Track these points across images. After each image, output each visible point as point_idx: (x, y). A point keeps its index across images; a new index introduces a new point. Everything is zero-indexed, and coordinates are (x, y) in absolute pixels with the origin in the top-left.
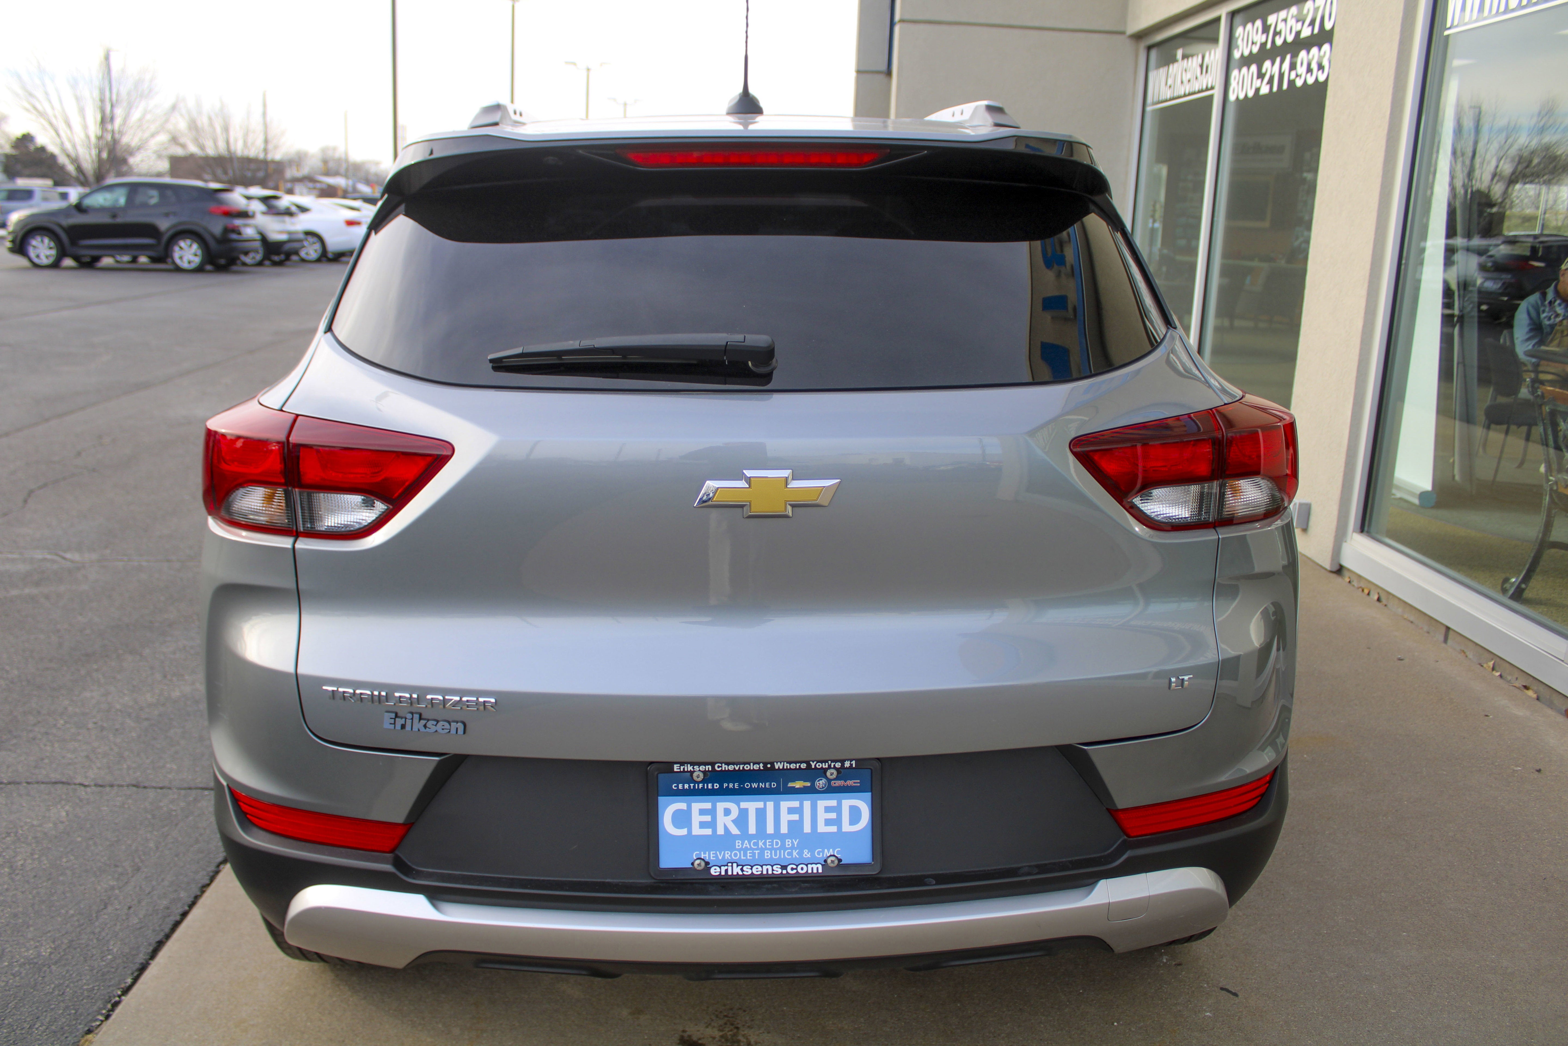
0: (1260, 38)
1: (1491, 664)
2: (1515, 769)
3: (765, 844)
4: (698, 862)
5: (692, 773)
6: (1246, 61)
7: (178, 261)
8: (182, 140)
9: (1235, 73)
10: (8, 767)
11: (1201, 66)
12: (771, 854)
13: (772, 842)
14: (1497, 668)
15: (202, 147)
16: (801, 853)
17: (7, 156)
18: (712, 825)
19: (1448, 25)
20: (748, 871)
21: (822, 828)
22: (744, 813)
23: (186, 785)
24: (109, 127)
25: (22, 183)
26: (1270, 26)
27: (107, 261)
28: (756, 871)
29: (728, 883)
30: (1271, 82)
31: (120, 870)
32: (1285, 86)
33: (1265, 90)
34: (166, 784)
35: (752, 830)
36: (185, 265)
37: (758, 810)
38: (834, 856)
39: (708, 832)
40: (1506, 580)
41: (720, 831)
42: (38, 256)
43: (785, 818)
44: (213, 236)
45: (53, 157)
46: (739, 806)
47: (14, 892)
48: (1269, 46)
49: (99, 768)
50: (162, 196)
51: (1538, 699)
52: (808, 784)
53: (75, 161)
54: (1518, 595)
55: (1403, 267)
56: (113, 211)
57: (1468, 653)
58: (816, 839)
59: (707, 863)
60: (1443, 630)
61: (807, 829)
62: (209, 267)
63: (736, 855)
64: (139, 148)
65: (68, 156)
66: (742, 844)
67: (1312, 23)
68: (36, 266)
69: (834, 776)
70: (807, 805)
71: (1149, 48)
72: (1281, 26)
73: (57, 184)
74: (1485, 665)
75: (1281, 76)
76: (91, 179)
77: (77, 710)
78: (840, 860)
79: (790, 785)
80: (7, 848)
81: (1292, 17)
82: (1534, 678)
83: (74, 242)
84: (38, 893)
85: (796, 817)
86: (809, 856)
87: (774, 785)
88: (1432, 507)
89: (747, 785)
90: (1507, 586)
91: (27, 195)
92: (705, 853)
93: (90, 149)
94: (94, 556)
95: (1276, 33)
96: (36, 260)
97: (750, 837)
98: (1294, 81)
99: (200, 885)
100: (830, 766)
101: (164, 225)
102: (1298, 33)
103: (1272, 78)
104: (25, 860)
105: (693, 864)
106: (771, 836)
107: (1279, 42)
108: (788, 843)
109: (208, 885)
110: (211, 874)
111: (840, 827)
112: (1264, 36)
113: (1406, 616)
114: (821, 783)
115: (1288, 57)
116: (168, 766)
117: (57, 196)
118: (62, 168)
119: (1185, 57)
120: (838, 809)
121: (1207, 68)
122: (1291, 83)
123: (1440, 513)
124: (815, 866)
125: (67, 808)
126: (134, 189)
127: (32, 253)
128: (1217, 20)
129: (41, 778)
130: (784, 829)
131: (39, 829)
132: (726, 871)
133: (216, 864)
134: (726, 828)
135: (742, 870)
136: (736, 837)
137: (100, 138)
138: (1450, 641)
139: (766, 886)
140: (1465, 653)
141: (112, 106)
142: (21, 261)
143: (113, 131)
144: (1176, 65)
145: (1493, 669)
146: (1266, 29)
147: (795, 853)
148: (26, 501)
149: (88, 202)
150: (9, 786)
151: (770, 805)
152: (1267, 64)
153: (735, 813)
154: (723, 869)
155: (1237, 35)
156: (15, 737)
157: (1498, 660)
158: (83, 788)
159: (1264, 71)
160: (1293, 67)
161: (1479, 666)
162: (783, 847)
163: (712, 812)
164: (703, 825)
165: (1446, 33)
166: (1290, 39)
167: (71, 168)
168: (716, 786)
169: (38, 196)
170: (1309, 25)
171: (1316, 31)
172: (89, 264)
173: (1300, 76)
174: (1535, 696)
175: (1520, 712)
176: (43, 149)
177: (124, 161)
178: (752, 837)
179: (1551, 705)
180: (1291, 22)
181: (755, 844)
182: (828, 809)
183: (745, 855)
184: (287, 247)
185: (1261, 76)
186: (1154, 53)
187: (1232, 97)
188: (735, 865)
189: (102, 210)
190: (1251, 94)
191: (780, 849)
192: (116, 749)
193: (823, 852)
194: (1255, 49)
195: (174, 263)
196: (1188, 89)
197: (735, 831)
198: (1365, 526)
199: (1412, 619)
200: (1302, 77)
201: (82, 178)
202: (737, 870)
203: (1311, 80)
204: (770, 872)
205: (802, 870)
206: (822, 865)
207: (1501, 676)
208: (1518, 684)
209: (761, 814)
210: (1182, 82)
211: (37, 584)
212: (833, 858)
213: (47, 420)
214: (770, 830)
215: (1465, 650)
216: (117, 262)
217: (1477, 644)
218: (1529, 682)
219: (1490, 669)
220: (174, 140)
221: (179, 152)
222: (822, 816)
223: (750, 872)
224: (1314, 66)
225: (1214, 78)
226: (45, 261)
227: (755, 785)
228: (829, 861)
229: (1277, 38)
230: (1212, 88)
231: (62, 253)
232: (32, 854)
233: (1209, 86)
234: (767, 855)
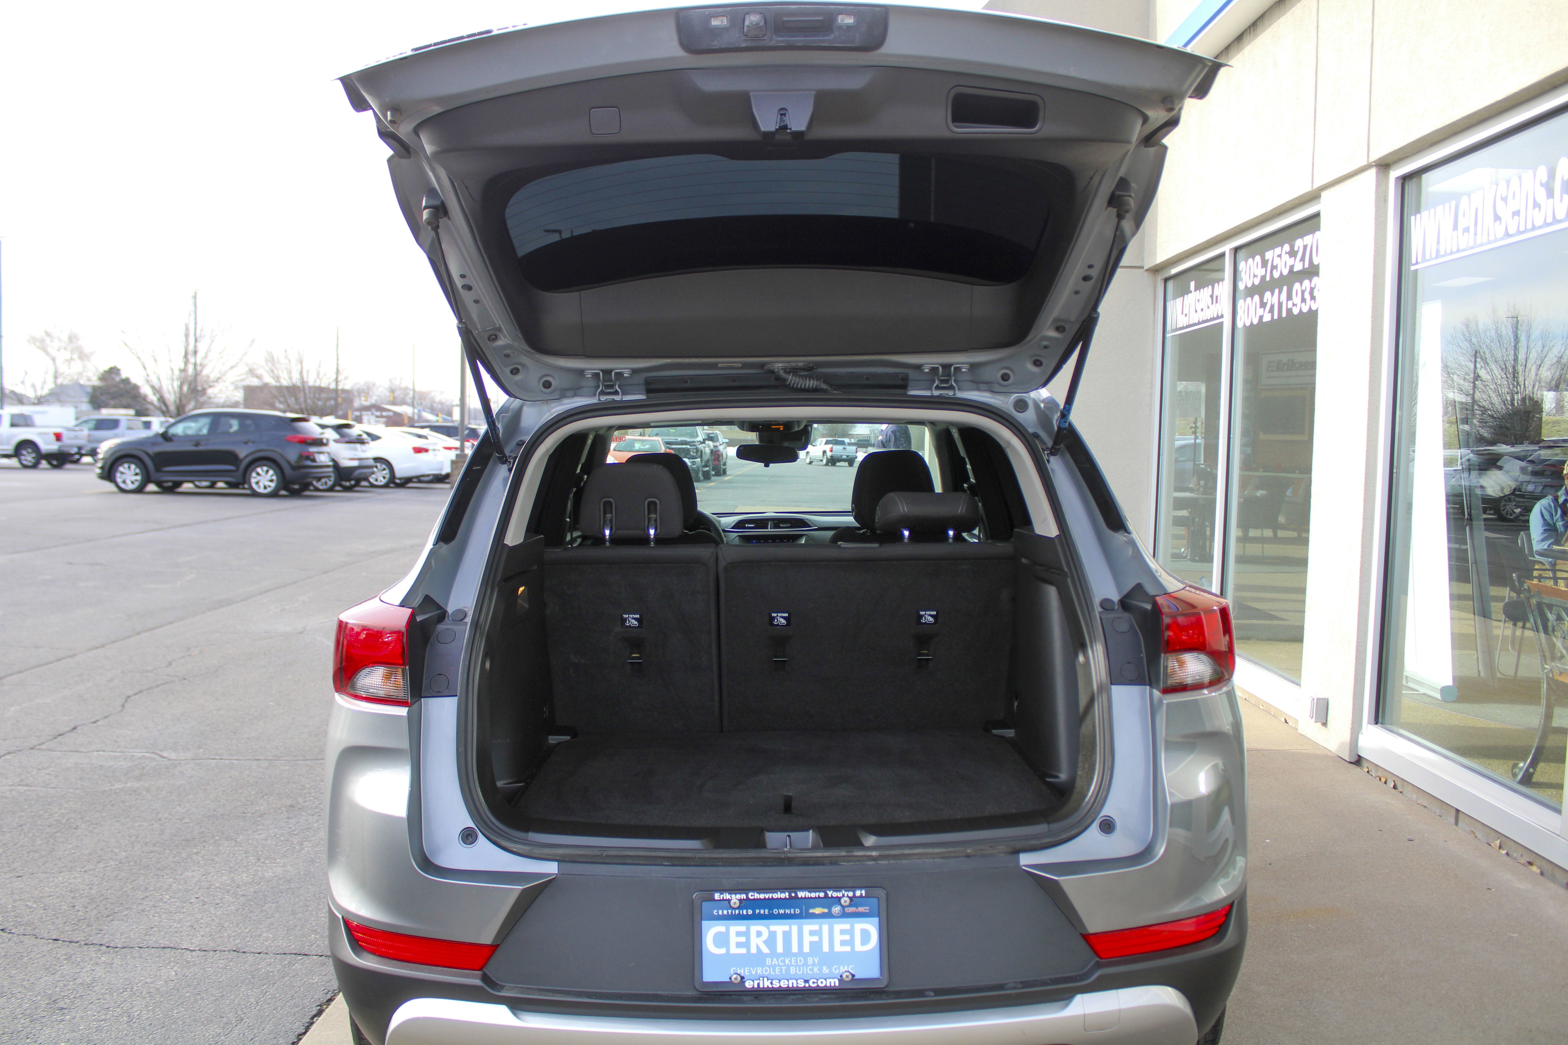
0: (1261, 272)
1: (1498, 842)
2: (1512, 935)
3: (790, 961)
4: (735, 976)
5: (729, 900)
6: (1251, 291)
7: (254, 486)
8: (259, 372)
9: (1240, 303)
10: (122, 934)
11: (1212, 296)
12: (796, 970)
13: (797, 960)
14: (1503, 846)
15: (277, 379)
16: (820, 969)
17: (95, 388)
18: (747, 944)
19: (1414, 261)
20: (776, 985)
21: (838, 948)
22: (773, 935)
23: (281, 951)
24: (192, 360)
25: (106, 413)
26: (1268, 260)
27: (187, 486)
28: (784, 984)
29: (759, 994)
30: (1271, 311)
31: (225, 1020)
32: (1284, 315)
33: (1267, 318)
34: (263, 950)
35: (780, 949)
36: (261, 490)
37: (784, 933)
38: (848, 971)
39: (743, 951)
40: (1515, 766)
41: (754, 950)
42: (124, 482)
43: (807, 939)
44: (289, 463)
45: (136, 388)
46: (769, 929)
47: (133, 1037)
48: (1268, 279)
49: (203, 936)
50: (242, 425)
51: (1542, 874)
52: (826, 910)
53: (156, 390)
54: (1527, 780)
55: (1394, 475)
56: (197, 440)
57: (1477, 834)
58: (833, 957)
59: (742, 978)
60: (1453, 813)
61: (826, 948)
62: (283, 492)
63: (766, 971)
64: (218, 380)
65: (153, 387)
66: (772, 961)
67: (1303, 259)
68: (123, 491)
69: (847, 903)
70: (825, 928)
71: (1166, 280)
72: (1277, 261)
73: (139, 414)
74: (1492, 845)
75: (1280, 304)
76: (172, 408)
77: (181, 887)
78: (853, 976)
79: (811, 911)
80: (125, 1001)
81: (1286, 253)
82: (1537, 854)
83: (158, 469)
84: (154, 1038)
85: (816, 938)
86: (827, 971)
87: (798, 911)
88: (1454, 702)
89: (775, 911)
90: (1516, 770)
91: (113, 424)
92: (740, 969)
93: (173, 380)
94: (189, 755)
95: (1274, 267)
96: (122, 485)
97: (778, 956)
98: (1291, 309)
99: (296, 1033)
100: (843, 895)
101: (242, 452)
102: (1292, 267)
103: (1272, 306)
104: (141, 1011)
105: (730, 978)
106: (795, 955)
107: (1276, 275)
108: (810, 960)
109: (305, 1033)
110: (307, 1025)
111: (853, 947)
112: (1264, 269)
113: (1419, 802)
114: (836, 909)
115: (1285, 288)
116: (265, 934)
117: (140, 425)
118: (145, 398)
119: (1197, 288)
120: (851, 932)
121: (1217, 297)
122: (1289, 311)
123: (1460, 706)
124: (832, 981)
125: (176, 968)
126: (217, 419)
127: (119, 480)
128: (1222, 255)
129: (151, 943)
130: (806, 949)
131: (152, 985)
132: (758, 984)
133: (310, 1017)
134: (758, 947)
135: (771, 983)
136: (767, 955)
137: (184, 371)
138: (1460, 824)
139: (792, 997)
140: (1474, 834)
141: (196, 340)
142: (109, 486)
143: (195, 364)
144: (1190, 295)
145: (1500, 847)
146: (1264, 263)
147: (816, 970)
148: (123, 706)
149: (173, 431)
150: (124, 950)
151: (795, 928)
152: (1268, 295)
153: (765, 935)
154: (756, 982)
155: (1240, 269)
156: (127, 909)
157: (1504, 838)
158: (188, 952)
159: (1265, 301)
160: (1289, 298)
161: (1487, 845)
162: (806, 964)
163: (747, 934)
164: (739, 945)
165: (1413, 268)
166: (1285, 272)
167: (153, 398)
168: (750, 912)
169: (123, 425)
170: (1300, 261)
171: (1306, 266)
172: (170, 489)
173: (1296, 305)
174: (1538, 871)
175: (1522, 885)
176: (127, 381)
177: (204, 390)
178: (780, 955)
179: (1553, 879)
180: (1286, 257)
181: (782, 961)
182: (843, 932)
183: (774, 970)
184: (357, 472)
185: (1263, 305)
186: (1170, 284)
187: (1240, 324)
188: (765, 979)
189: (186, 438)
190: (1255, 322)
191: (803, 965)
192: (218, 921)
193: (839, 968)
194: (1257, 281)
195: (251, 488)
196: (1202, 316)
197: (765, 950)
198: (1378, 717)
199: (1425, 804)
200: (1298, 307)
201: (164, 408)
202: (767, 984)
203: (1305, 309)
204: (795, 985)
205: (822, 983)
206: (839, 980)
207: (1507, 854)
208: (1523, 860)
209: (787, 936)
210: (1196, 311)
211: (139, 778)
212: (848, 974)
213: (139, 633)
214: (795, 949)
215: (1475, 831)
216: (197, 487)
217: (1484, 824)
218: (1533, 859)
219: (1498, 848)
220: (252, 372)
221: (255, 382)
222: (838, 938)
223: (778, 985)
224: (1307, 296)
225: (1224, 307)
226: (131, 487)
227: (782, 911)
228: (844, 976)
229: (1274, 271)
230: (1222, 316)
231: (147, 480)
232: (146, 1006)
233: (1220, 315)
234: (793, 970)
